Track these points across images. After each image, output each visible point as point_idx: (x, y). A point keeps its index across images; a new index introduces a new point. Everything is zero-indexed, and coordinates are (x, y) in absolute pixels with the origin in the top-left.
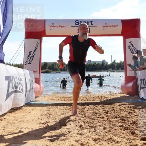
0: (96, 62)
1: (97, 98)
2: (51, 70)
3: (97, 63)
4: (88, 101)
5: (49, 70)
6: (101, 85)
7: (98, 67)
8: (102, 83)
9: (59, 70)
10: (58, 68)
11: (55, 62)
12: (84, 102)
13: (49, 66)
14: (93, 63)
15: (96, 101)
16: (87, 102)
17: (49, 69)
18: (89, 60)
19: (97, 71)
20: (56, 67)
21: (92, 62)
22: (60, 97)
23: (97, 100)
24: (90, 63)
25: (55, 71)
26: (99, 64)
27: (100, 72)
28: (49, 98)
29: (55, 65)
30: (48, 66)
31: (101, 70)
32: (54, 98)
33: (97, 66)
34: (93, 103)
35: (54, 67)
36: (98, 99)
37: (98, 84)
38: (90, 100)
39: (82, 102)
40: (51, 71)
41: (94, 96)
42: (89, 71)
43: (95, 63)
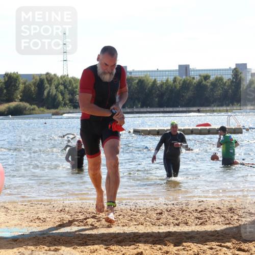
0: (209, 73)
1: (213, 214)
2: (31, 104)
3: (212, 78)
4: (178, 225)
5: (27, 105)
6: (228, 161)
7: (219, 92)
8: (233, 154)
9: (65, 104)
10: (60, 97)
11: (47, 74)
12: (164, 229)
13: (25, 87)
14: (197, 78)
15: (209, 228)
16: (173, 229)
17: (27, 101)
18: (180, 66)
19: (215, 108)
20: (54, 91)
21: (192, 74)
22: (67, 209)
23: (214, 223)
24: (184, 77)
25: (48, 108)
26: (221, 79)
27: (227, 111)
28: (26, 215)
29: (47, 85)
30: (21, 87)
31: (228, 105)
32: (45, 215)
33: (212, 90)
34: (198, 233)
35: (46, 93)
36: (217, 218)
37: (214, 158)
38: (186, 224)
39: (155, 229)
40: (35, 106)
41: (202, 208)
42: (184, 109)
43: (206, 78)
